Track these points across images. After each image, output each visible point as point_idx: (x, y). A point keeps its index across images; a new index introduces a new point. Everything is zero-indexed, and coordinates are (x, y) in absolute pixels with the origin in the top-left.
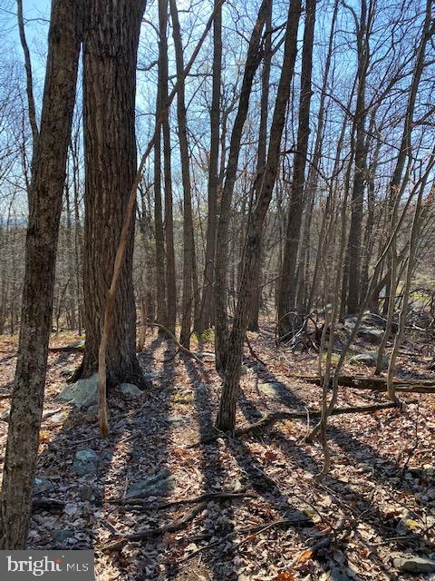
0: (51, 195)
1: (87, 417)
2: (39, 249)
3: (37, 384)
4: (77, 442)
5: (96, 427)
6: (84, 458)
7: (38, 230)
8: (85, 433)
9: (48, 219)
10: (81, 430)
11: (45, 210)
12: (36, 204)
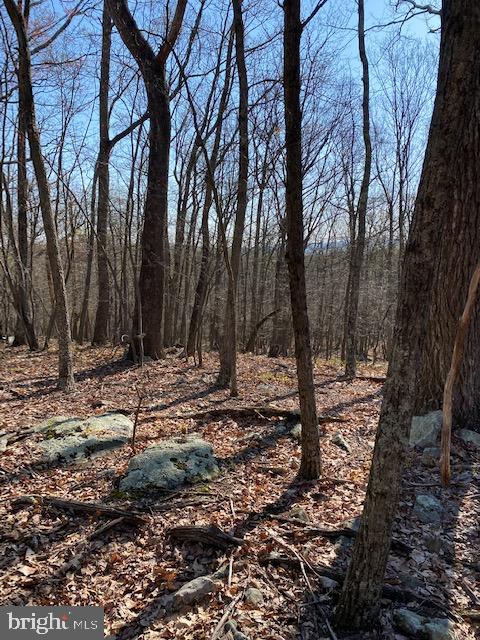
0: (436, 206)
1: (423, 459)
2: (419, 266)
3: (406, 412)
4: (414, 483)
5: (434, 473)
6: (426, 504)
7: (418, 245)
8: (423, 477)
9: (431, 234)
10: (417, 472)
11: (429, 224)
12: (419, 217)
